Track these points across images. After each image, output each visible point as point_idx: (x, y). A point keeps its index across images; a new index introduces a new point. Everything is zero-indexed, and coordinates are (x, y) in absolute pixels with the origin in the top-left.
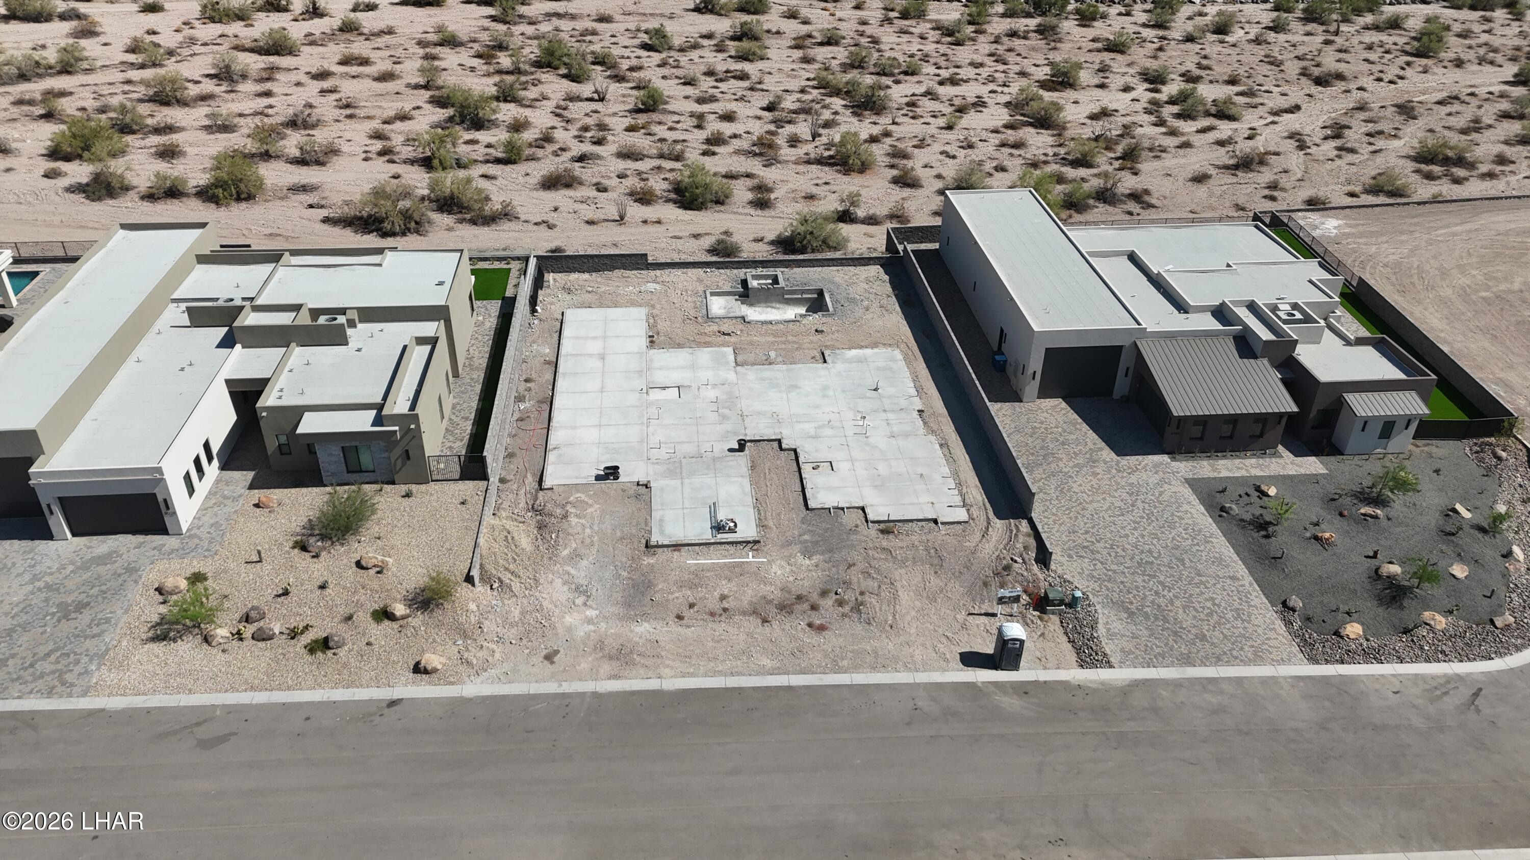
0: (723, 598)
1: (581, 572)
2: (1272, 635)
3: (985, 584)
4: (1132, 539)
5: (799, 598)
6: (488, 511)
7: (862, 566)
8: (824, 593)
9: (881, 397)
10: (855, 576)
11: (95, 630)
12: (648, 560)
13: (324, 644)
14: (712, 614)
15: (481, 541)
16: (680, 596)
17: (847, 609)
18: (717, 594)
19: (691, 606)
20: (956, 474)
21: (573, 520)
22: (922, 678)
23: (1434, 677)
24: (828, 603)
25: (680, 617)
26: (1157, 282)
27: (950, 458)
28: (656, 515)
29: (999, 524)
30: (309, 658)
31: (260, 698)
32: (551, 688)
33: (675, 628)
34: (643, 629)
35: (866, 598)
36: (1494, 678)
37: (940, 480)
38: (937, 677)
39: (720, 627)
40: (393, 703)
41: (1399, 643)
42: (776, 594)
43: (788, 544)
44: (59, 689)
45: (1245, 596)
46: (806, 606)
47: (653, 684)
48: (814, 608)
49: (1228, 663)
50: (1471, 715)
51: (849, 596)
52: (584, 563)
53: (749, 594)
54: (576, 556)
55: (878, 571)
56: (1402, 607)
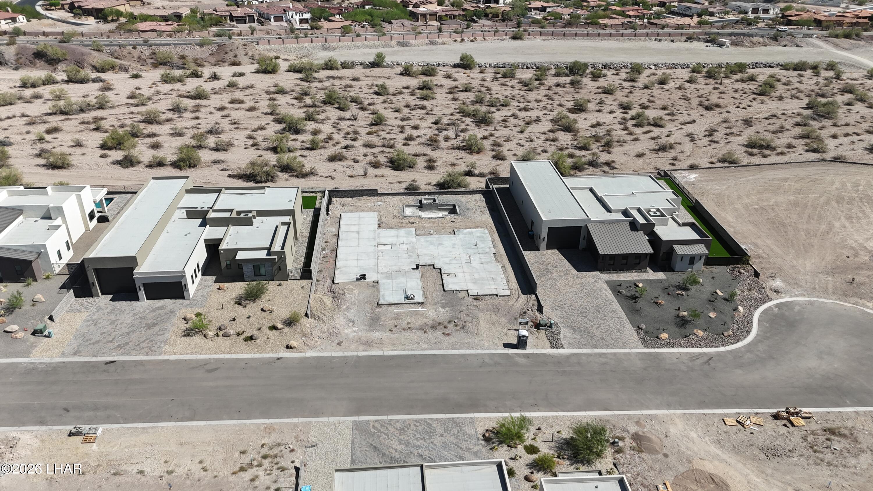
0: (408, 323)
1: (351, 314)
2: (632, 338)
3: (516, 319)
4: (579, 304)
5: (439, 324)
6: (313, 291)
7: (465, 312)
8: (450, 322)
9: (478, 248)
10: (462, 315)
11: (161, 333)
12: (378, 310)
13: (251, 338)
14: (404, 330)
15: (311, 301)
16: (391, 323)
17: (459, 328)
18: (406, 322)
19: (396, 326)
20: (507, 278)
21: (347, 295)
22: (487, 352)
23: (694, 353)
24: (451, 325)
25: (391, 331)
26: (600, 201)
27: (505, 272)
28: (381, 293)
29: (523, 296)
30: (244, 343)
31: (228, 356)
32: (340, 354)
33: (389, 334)
34: (376, 335)
35: (467, 324)
36: (719, 354)
37: (500, 279)
38: (493, 352)
39: (407, 334)
40: (278, 359)
41: (682, 341)
42: (430, 322)
43: (436, 304)
44: (150, 353)
45: (622, 324)
46: (442, 327)
47: (380, 353)
48: (445, 327)
49: (612, 348)
50: (706, 366)
51: (460, 323)
52: (352, 311)
53: (420, 321)
54: (349, 308)
55: (472, 314)
56: (685, 328)
